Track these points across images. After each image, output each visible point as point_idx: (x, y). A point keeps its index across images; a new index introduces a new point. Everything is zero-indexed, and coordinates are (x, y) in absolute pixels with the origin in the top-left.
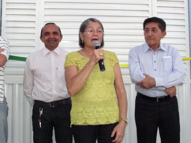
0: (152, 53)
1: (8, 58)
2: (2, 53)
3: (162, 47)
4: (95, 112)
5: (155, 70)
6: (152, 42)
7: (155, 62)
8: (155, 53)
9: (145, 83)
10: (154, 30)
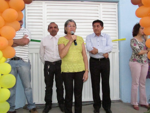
0: (97, 37)
1: (30, 40)
2: (27, 38)
3: (102, 34)
4: (73, 66)
5: (98, 45)
6: (97, 32)
7: (98, 41)
8: (99, 37)
9: (93, 51)
10: (98, 26)
